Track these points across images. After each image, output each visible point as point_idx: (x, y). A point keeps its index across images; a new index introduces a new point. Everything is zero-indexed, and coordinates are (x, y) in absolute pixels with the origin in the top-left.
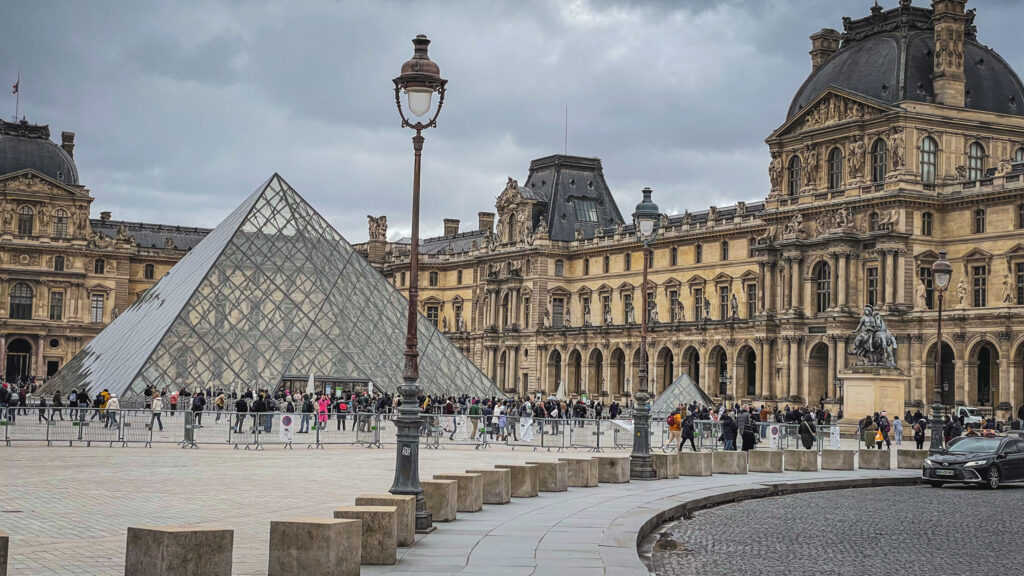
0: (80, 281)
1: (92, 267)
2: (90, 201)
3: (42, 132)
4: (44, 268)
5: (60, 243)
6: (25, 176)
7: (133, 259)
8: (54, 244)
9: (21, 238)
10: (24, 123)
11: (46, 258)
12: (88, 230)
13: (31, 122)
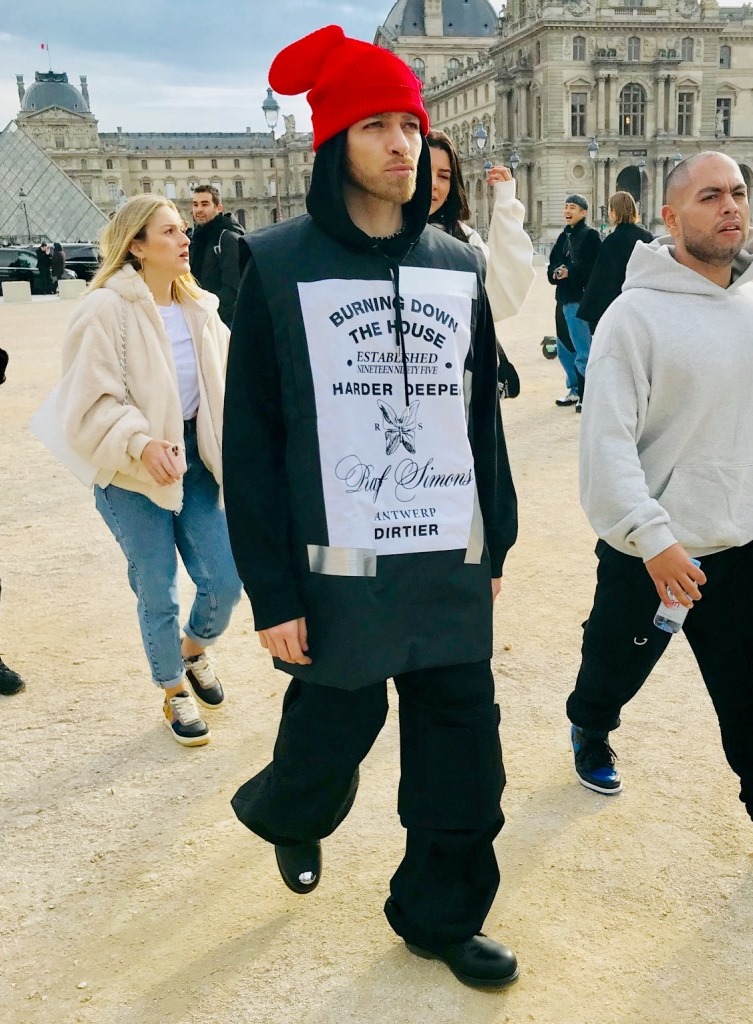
0: (98, 174)
1: (105, 164)
2: (96, 122)
3: (63, 77)
4: (75, 168)
5: (82, 151)
6: (53, 109)
7: (129, 157)
8: (78, 152)
9: (58, 149)
10: (51, 73)
11: (74, 161)
12: (98, 142)
13: (55, 72)
